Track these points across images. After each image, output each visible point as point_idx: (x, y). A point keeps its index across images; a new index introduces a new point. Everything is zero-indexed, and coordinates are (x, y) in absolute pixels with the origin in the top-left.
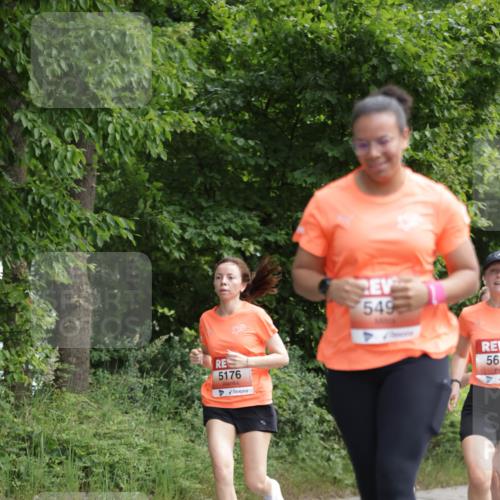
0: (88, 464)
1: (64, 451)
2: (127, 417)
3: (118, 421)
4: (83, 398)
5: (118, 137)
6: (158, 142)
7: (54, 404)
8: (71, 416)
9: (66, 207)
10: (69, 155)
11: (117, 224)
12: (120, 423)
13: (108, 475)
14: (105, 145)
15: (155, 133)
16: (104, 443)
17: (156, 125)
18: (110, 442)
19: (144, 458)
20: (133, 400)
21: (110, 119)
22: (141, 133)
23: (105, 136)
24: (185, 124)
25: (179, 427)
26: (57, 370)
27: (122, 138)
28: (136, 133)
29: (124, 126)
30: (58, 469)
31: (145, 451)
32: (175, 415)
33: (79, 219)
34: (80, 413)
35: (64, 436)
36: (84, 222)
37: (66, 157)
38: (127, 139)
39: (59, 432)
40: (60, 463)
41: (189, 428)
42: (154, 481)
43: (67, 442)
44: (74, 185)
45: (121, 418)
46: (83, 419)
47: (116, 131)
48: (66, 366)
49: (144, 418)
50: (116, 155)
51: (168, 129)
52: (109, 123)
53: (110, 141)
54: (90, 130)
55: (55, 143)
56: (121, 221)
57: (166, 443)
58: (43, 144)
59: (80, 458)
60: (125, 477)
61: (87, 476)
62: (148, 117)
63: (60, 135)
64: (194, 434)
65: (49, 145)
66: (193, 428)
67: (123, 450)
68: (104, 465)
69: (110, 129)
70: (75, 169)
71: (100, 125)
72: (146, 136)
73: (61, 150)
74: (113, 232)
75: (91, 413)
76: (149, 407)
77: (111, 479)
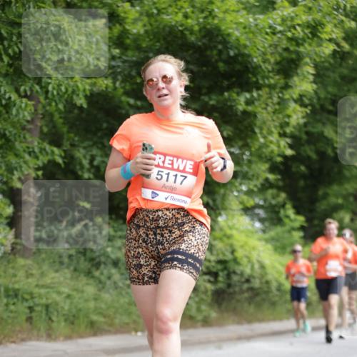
0: (32, 304)
1: (16, 296)
2: (57, 275)
3: (52, 277)
4: (29, 262)
5: (55, 93)
6: (81, 96)
7: (10, 265)
8: (21, 274)
9: (22, 136)
10: (23, 105)
11: (53, 152)
12: (53, 278)
13: (44, 312)
14: (46, 98)
15: (79, 90)
16: (43, 291)
17: (80, 85)
18: (47, 290)
19: (68, 301)
20: (61, 263)
21: (50, 81)
22: (70, 90)
23: (47, 92)
24: (99, 85)
25: (91, 281)
26: (13, 243)
27: (58, 94)
28: (67, 90)
29: (59, 85)
30: (12, 307)
31: (69, 296)
32: (89, 274)
33: (28, 148)
34: (27, 272)
35: (16, 286)
36: (31, 150)
37: (21, 107)
38: (61, 93)
39: (13, 284)
40: (14, 304)
41: (98, 282)
42: (74, 316)
43: (18, 290)
44: (25, 123)
45: (53, 275)
46: (29, 275)
47: (54, 88)
48: (18, 241)
49: (68, 275)
50: (54, 104)
51: (88, 87)
52: (49, 83)
53: (50, 95)
54: (37, 88)
55: (14, 97)
56: (56, 150)
57: (83, 292)
58: (7, 96)
59: (27, 300)
60: (55, 313)
61: (31, 312)
62: (74, 80)
63: (17, 91)
64: (100, 286)
65: (10, 98)
66: (100, 282)
67: (54, 296)
68: (42, 305)
69: (50, 88)
70: (26, 114)
71: (43, 84)
72: (73, 92)
73: (18, 102)
74: (50, 157)
75: (34, 272)
76: (72, 268)
77: (47, 314)
